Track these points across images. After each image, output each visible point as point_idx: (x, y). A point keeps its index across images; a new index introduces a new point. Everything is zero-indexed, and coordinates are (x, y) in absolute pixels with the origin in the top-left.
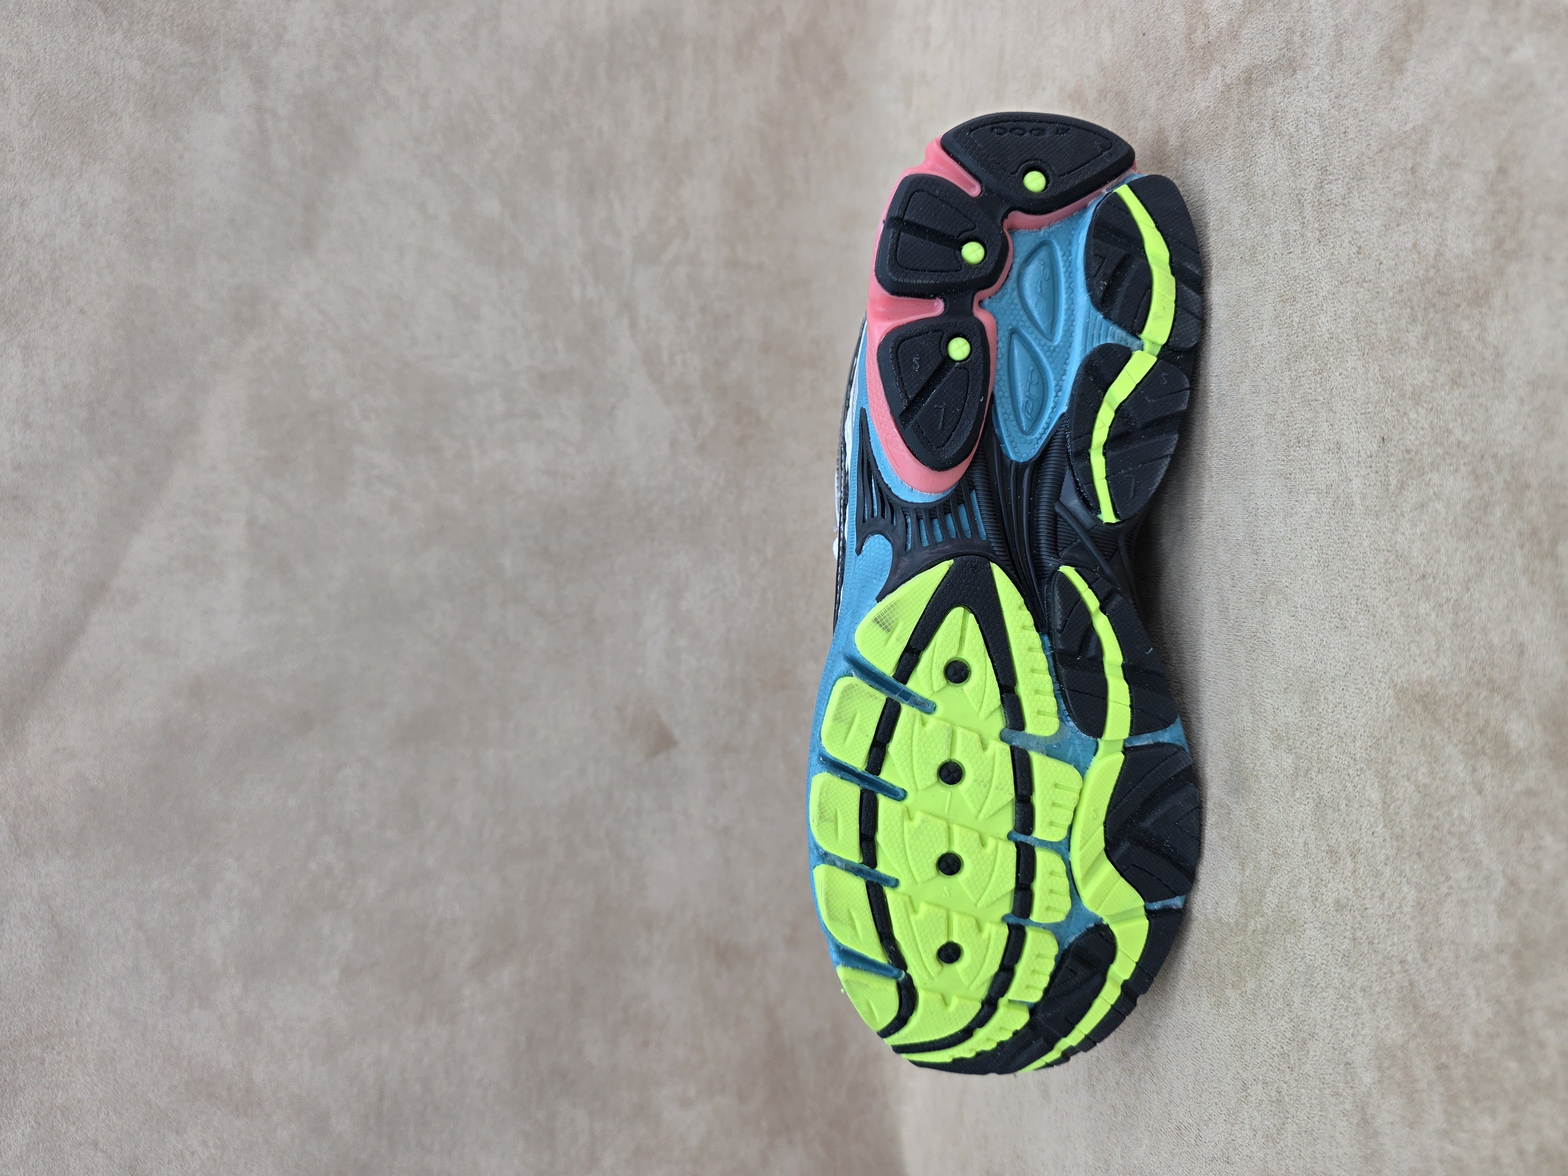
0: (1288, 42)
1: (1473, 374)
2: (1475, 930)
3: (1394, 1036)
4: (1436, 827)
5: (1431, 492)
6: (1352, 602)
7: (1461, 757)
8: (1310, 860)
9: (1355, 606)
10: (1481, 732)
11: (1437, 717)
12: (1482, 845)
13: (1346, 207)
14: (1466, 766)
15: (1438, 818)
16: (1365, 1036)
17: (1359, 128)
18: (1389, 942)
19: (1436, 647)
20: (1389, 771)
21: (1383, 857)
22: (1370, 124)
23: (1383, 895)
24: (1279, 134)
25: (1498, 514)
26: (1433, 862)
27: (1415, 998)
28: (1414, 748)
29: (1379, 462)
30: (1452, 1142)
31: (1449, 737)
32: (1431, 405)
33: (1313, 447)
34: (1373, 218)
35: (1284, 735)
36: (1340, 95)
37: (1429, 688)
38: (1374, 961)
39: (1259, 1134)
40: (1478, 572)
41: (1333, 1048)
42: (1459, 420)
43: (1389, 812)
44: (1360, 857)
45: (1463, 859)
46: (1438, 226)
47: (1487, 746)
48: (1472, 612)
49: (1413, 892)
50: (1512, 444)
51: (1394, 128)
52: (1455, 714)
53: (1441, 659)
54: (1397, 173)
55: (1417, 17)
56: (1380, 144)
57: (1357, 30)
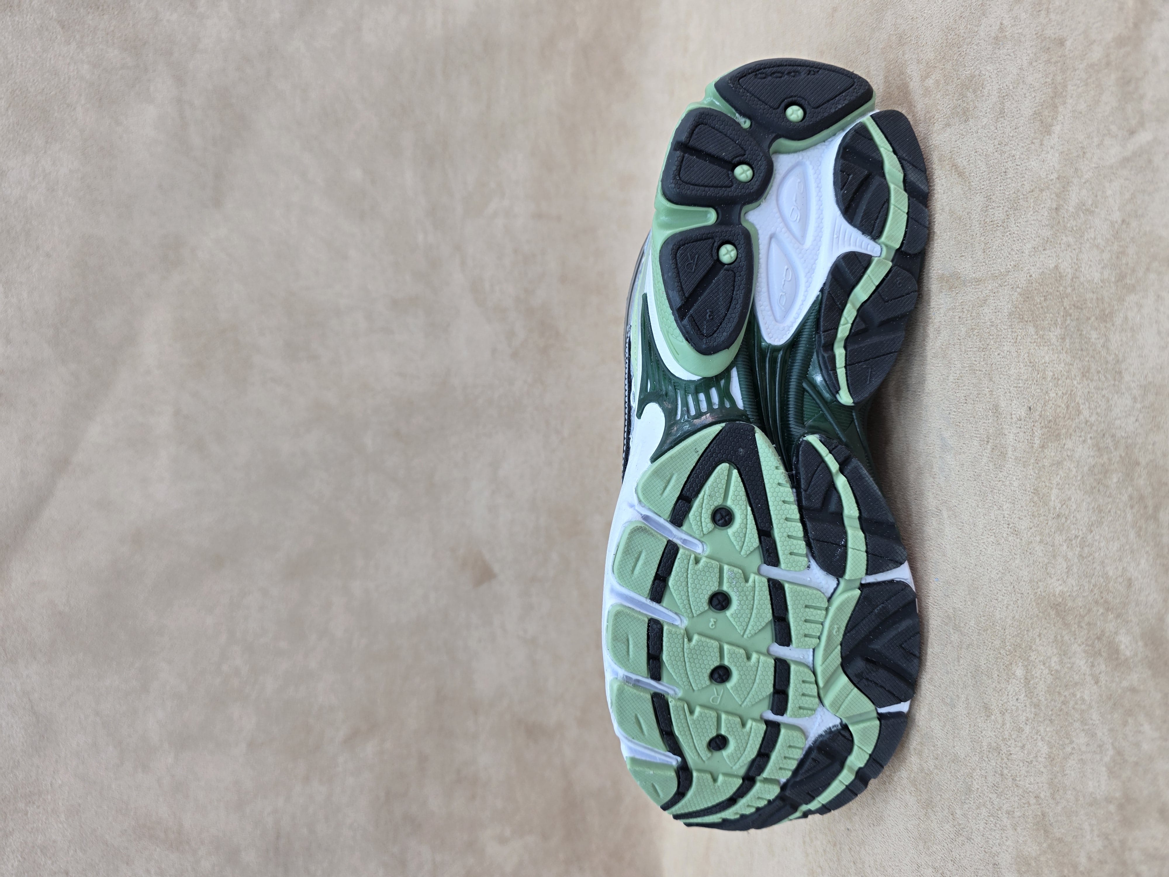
1: (1099, 372)
2: (1090, 783)
3: (1029, 850)
4: (1064, 703)
5: (1065, 454)
6: (1004, 526)
7: (1084, 655)
9: (1006, 529)
10: (1099, 638)
11: (1066, 622)
12: (1098, 722)
13: (1005, 229)
14: (1086, 662)
15: (1065, 696)
16: (1008, 847)
17: (1016, 171)
18: (1027, 781)
19: (1067, 570)
20: (1030, 656)
21: (1024, 718)
22: (1024, 168)
23: (1024, 746)
25: (1115, 480)
26: (1061, 727)
27: (1046, 825)
28: (1049, 642)
29: (1026, 425)
31: (1075, 639)
35: (952, 616)
36: (1002, 143)
37: (1061, 600)
38: (1016, 793)
40: (1099, 520)
41: (985, 852)
42: (1087, 404)
43: (1030, 686)
44: (1007, 716)
45: (1083, 730)
46: (1075, 257)
47: (1102, 650)
48: (1093, 549)
49: (1045, 747)
50: (1127, 429)
51: (1043, 175)
52: (1079, 622)
53: (1070, 579)
54: (1044, 210)
55: (1061, 93)
56: (1032, 185)
57: (1016, 95)
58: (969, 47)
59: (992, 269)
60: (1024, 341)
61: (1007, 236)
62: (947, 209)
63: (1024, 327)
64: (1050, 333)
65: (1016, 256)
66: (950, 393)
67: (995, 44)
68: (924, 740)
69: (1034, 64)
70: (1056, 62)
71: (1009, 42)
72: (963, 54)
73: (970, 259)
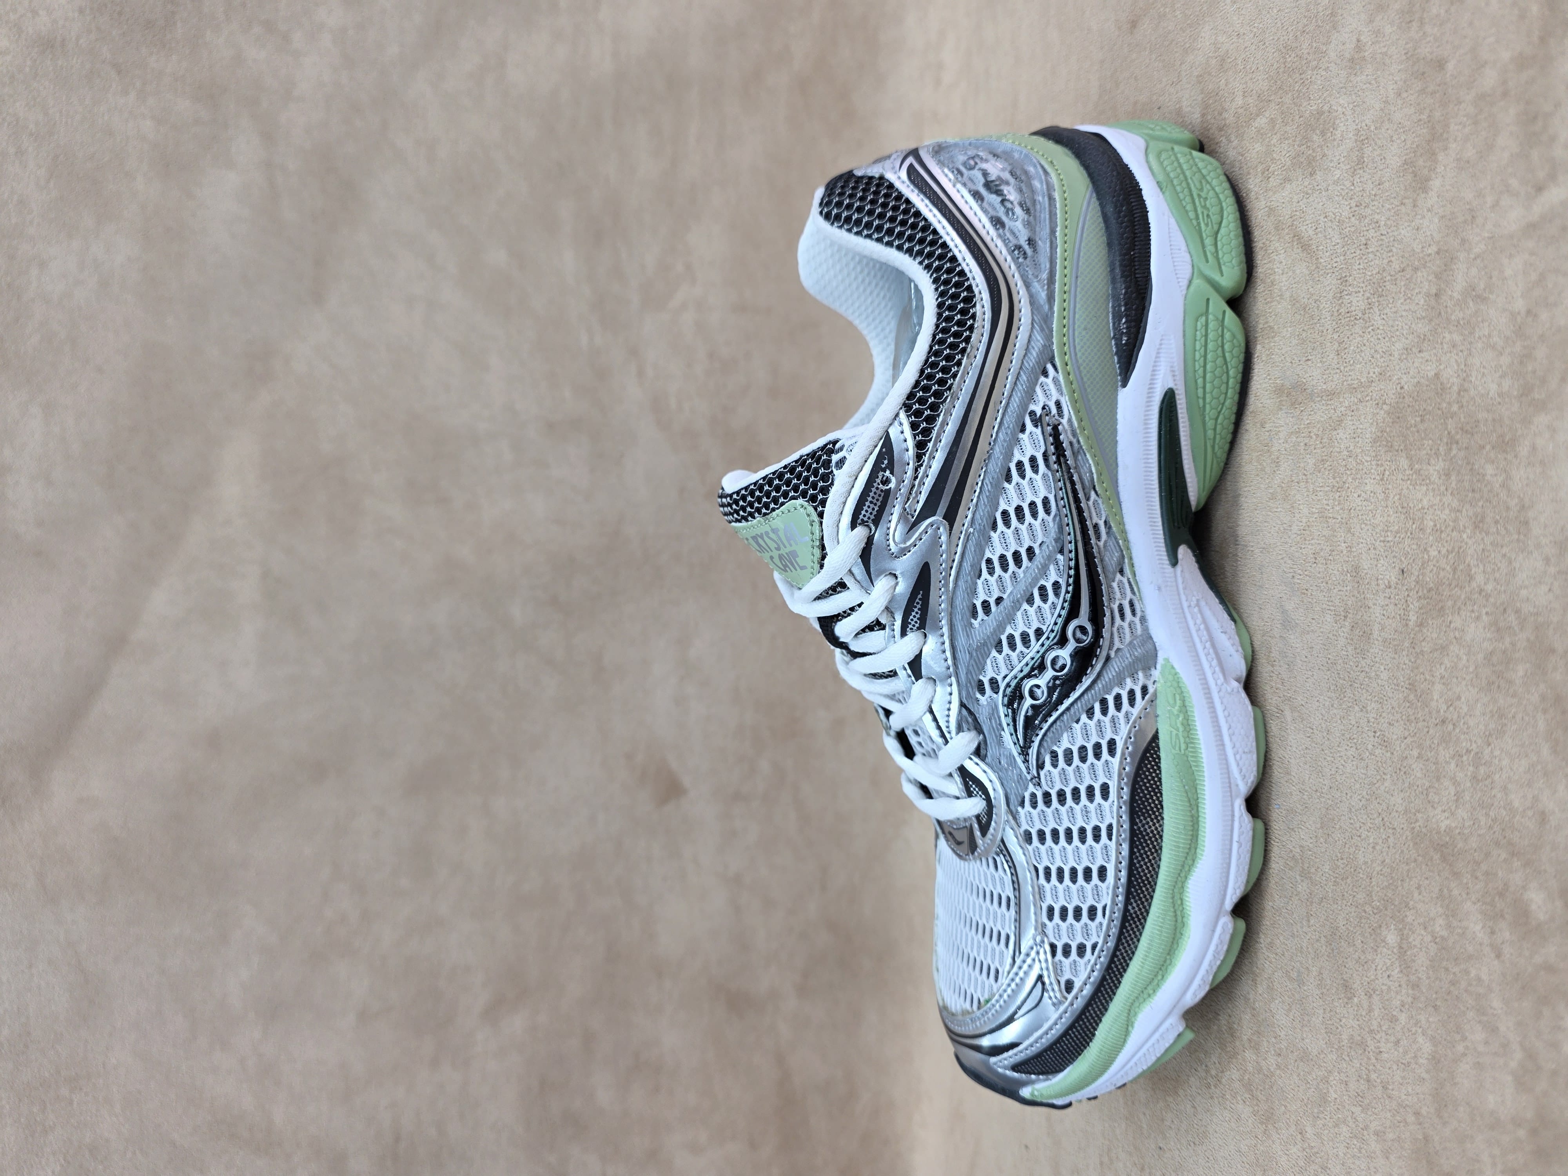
1: (1496, 522)
2: (1491, 1098)
4: (1453, 983)
5: (1452, 634)
6: (1369, 734)
7: (1480, 917)
9: (1372, 739)
10: (1501, 894)
11: (1455, 870)
12: (1500, 1011)
13: (1366, 322)
14: (1484, 927)
15: (1454, 973)
17: (1380, 242)
18: (1403, 1091)
19: (1456, 797)
20: (1406, 916)
21: (1399, 1002)
22: (1392, 239)
23: (1399, 1041)
25: (1521, 673)
26: (1450, 1017)
27: (1429, 1153)
28: (1432, 898)
29: (1398, 595)
31: (1468, 894)
34: (1394, 340)
36: (1361, 204)
37: (1448, 839)
38: (1388, 1107)
40: (1500, 728)
42: (1481, 566)
43: (1406, 958)
44: (1376, 999)
45: (1480, 1022)
46: (1463, 360)
47: (1506, 911)
48: (1492, 769)
49: (1427, 1044)
50: (1537, 603)
51: (1418, 248)
52: (1473, 871)
53: (1460, 811)
54: (1420, 296)
55: (1441, 135)
56: (1402, 262)
57: (1379, 139)
58: (1315, 72)
59: (1350, 378)
60: (1394, 478)
61: (1369, 332)
62: (1287, 295)
63: (1394, 458)
64: (1429, 467)
65: (1382, 360)
66: (1293, 548)
67: (1351, 68)
68: (1262, 1029)
69: (1404, 95)
70: (1433, 93)
71: (1369, 66)
72: (1306, 82)
73: (1319, 365)
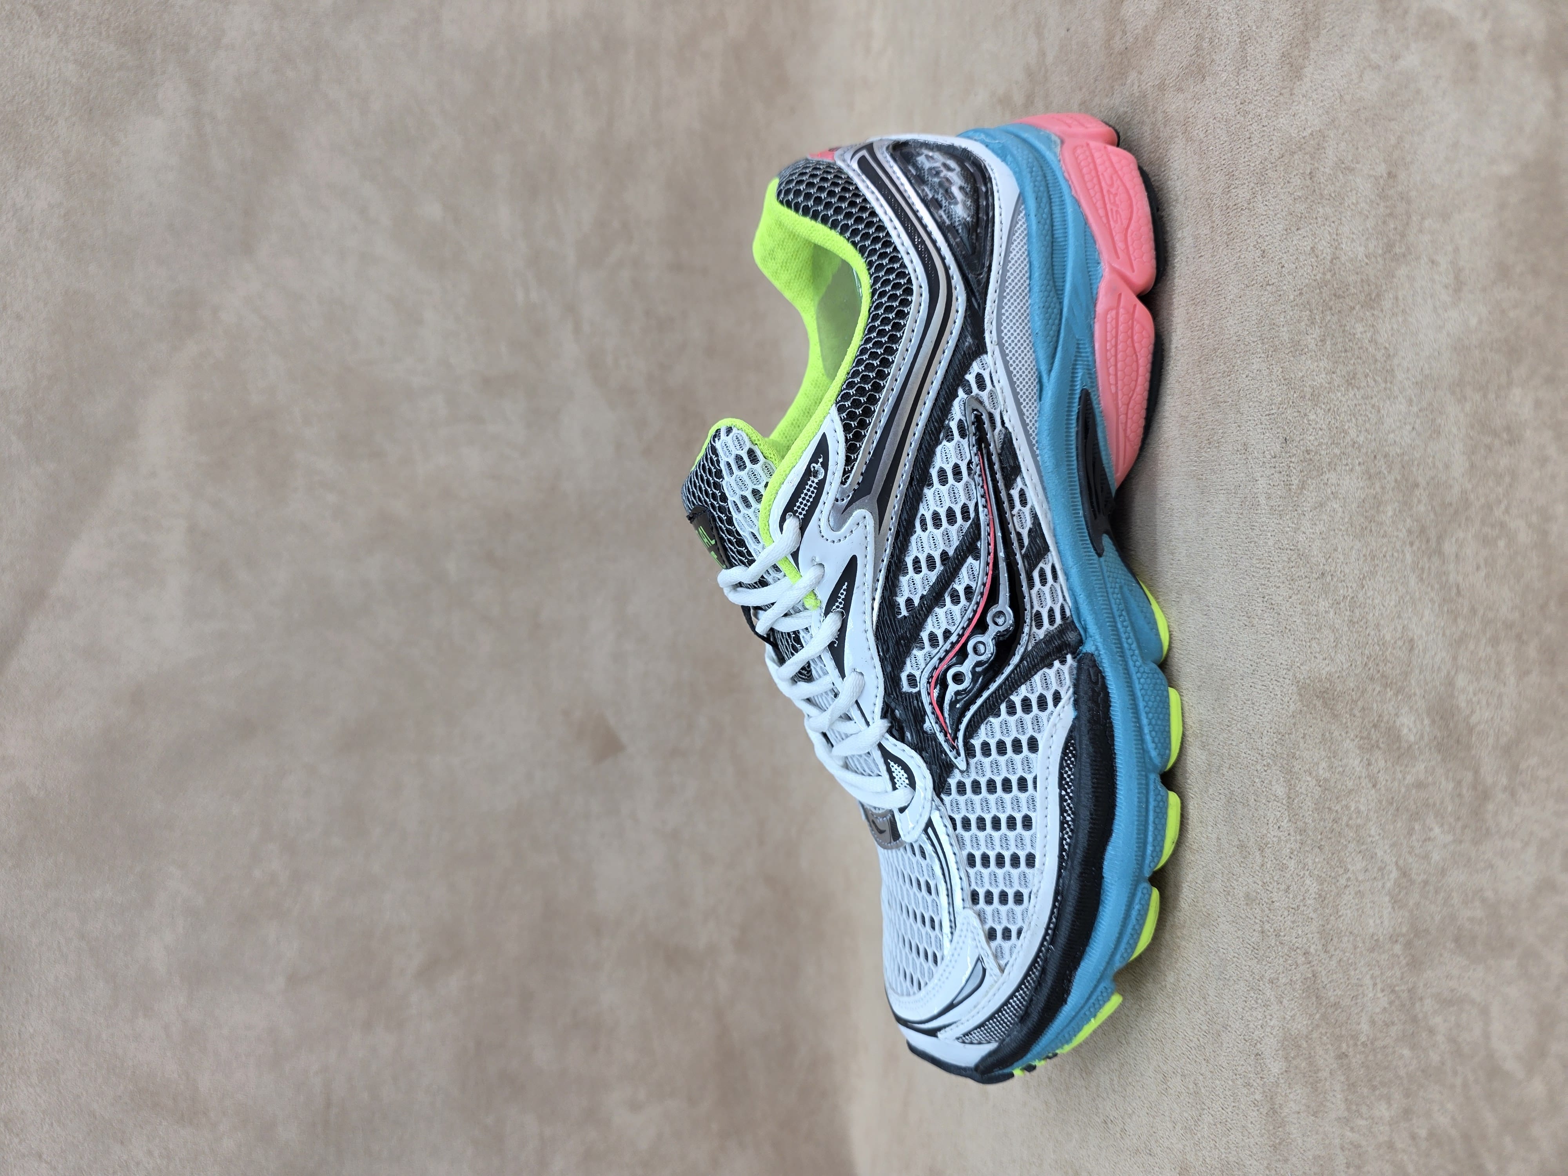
0: (1198, 48)
1: (1366, 376)
2: (1371, 922)
3: (1299, 1026)
4: (1335, 821)
5: (1329, 491)
6: (1259, 601)
7: (1358, 752)
8: (1223, 855)
9: (1261, 604)
10: (1376, 726)
11: (1336, 713)
12: (1377, 838)
13: (1251, 211)
14: (1362, 760)
15: (1337, 811)
16: (1273, 1027)
17: (1262, 134)
18: (1294, 934)
19: (1335, 644)
20: (1293, 767)
21: (1288, 851)
22: (1272, 129)
23: (1288, 887)
24: (1189, 140)
25: (1390, 513)
26: (1333, 854)
27: (1318, 989)
28: (1316, 743)
29: (1282, 463)
30: (1352, 1129)
31: (1347, 733)
32: (1328, 407)
33: (1222, 448)
34: (1275, 223)
36: (1245, 101)
37: (1328, 684)
38: (1280, 953)
39: (1179, 1126)
40: (1372, 569)
41: (1245, 1040)
42: (1354, 420)
43: (1294, 806)
44: (1268, 851)
45: (1360, 852)
46: (1335, 231)
47: (1381, 740)
48: (1366, 609)
49: (1315, 885)
50: (1403, 443)
51: (1294, 133)
52: (1351, 709)
53: (1339, 655)
54: (1297, 178)
55: (1314, 24)
56: (1281, 149)
57: (1260, 37)
61: (1254, 220)
64: (1307, 337)
